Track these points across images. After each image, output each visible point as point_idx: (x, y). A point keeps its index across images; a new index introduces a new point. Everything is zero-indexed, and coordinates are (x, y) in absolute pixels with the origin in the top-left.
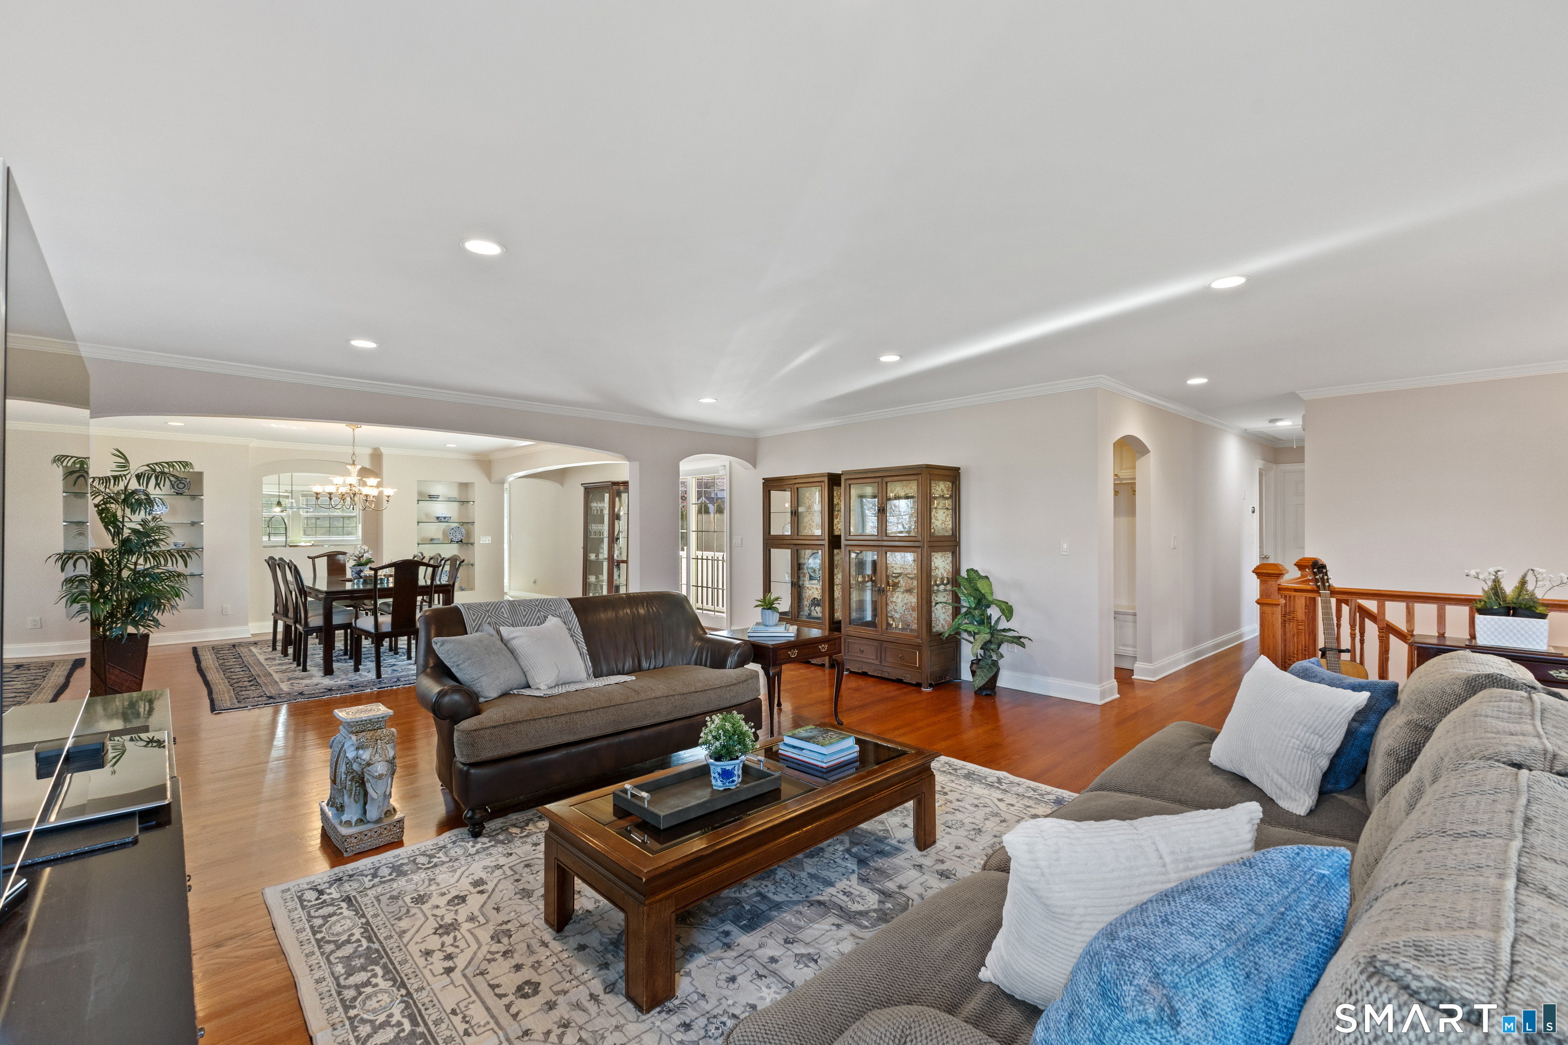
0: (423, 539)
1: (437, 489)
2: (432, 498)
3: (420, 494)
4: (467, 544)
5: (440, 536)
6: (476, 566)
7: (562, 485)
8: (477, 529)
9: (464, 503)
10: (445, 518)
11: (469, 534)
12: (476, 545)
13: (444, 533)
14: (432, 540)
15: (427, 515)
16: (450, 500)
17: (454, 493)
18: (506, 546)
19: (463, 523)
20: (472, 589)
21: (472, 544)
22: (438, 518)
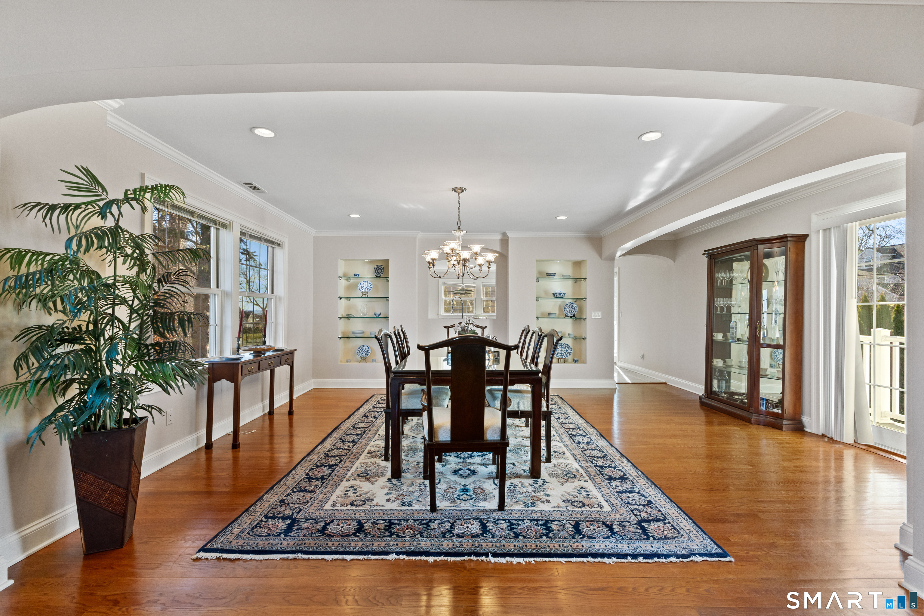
0: (542, 314)
1: (555, 268)
2: (549, 275)
3: (540, 273)
4: (580, 318)
5: (556, 311)
6: (587, 339)
7: (674, 261)
8: (588, 305)
9: (577, 280)
10: (560, 294)
11: (581, 309)
12: (587, 320)
13: (560, 308)
14: (549, 314)
15: (546, 292)
16: (565, 277)
17: (569, 271)
18: (616, 323)
19: (577, 300)
20: (584, 362)
21: (585, 319)
22: (554, 294)
